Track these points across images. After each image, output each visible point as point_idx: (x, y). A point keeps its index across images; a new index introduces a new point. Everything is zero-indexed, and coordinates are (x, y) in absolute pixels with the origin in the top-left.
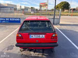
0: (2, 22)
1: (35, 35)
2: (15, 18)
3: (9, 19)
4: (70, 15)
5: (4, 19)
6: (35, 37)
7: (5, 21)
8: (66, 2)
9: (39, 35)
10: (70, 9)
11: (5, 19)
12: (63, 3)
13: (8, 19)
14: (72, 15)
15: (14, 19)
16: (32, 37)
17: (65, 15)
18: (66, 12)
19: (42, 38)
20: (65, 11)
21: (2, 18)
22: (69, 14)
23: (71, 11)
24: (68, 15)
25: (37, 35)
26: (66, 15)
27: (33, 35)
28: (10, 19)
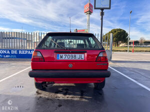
0: (3, 57)
1: (67, 55)
2: (28, 50)
3: (18, 52)
4: (130, 51)
5: (8, 52)
6: (67, 59)
7: (10, 54)
8: (121, 30)
9: (73, 55)
10: (129, 41)
11: (10, 51)
12: (115, 32)
13: (16, 52)
14: (133, 51)
15: (26, 52)
16: (62, 57)
17: (120, 51)
18: (122, 47)
19: (80, 59)
20: (121, 45)
21: (5, 50)
22: (128, 49)
23: (132, 45)
24: (127, 51)
25: (70, 55)
26: (124, 51)
27: (63, 55)
28: (20, 52)
